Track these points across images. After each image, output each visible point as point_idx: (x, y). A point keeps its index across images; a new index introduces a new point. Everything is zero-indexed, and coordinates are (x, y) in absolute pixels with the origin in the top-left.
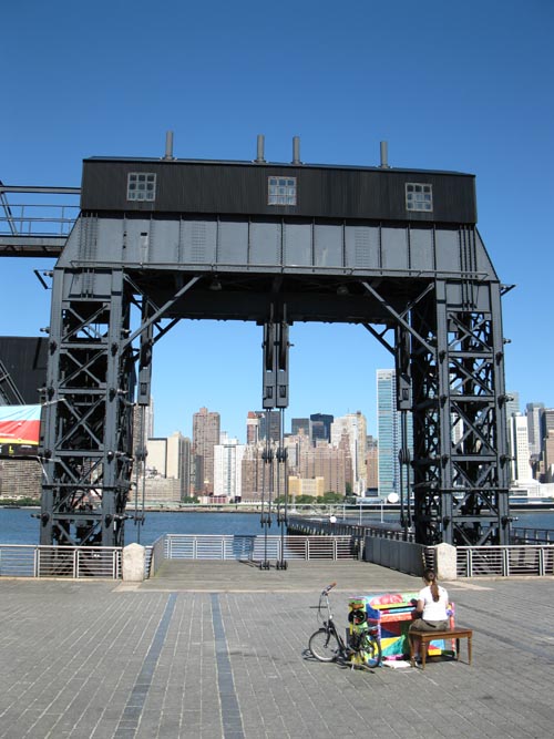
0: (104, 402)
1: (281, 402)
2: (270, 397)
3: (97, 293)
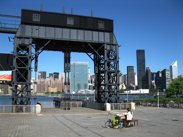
0: (28, 70)
1: (69, 71)
2: (66, 70)
3: (25, 44)
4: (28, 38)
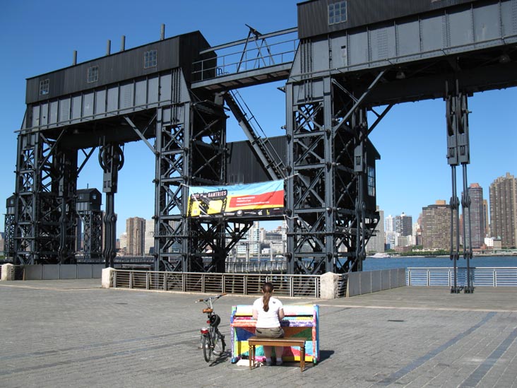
0: (323, 173)
2: (452, 156)
3: (315, 96)
4: (320, 79)
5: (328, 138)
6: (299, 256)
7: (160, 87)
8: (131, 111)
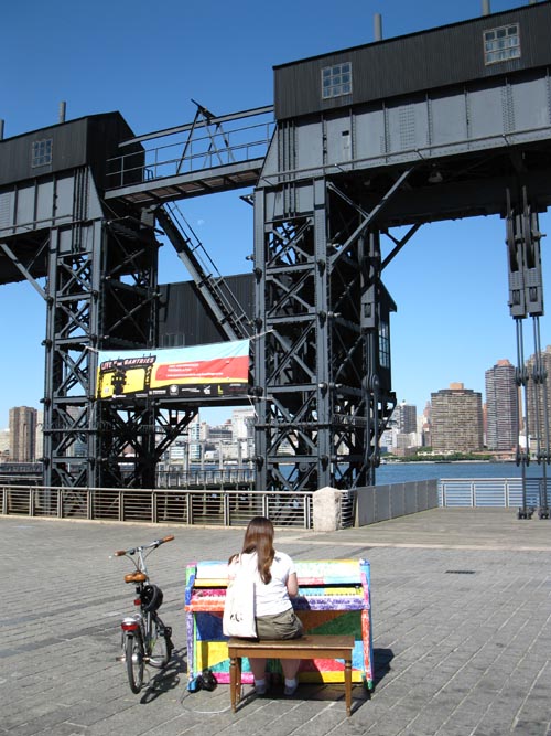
0: (314, 329)
4: (308, 182)
5: (322, 274)
6: (275, 460)
7: (55, 196)
8: (9, 233)
